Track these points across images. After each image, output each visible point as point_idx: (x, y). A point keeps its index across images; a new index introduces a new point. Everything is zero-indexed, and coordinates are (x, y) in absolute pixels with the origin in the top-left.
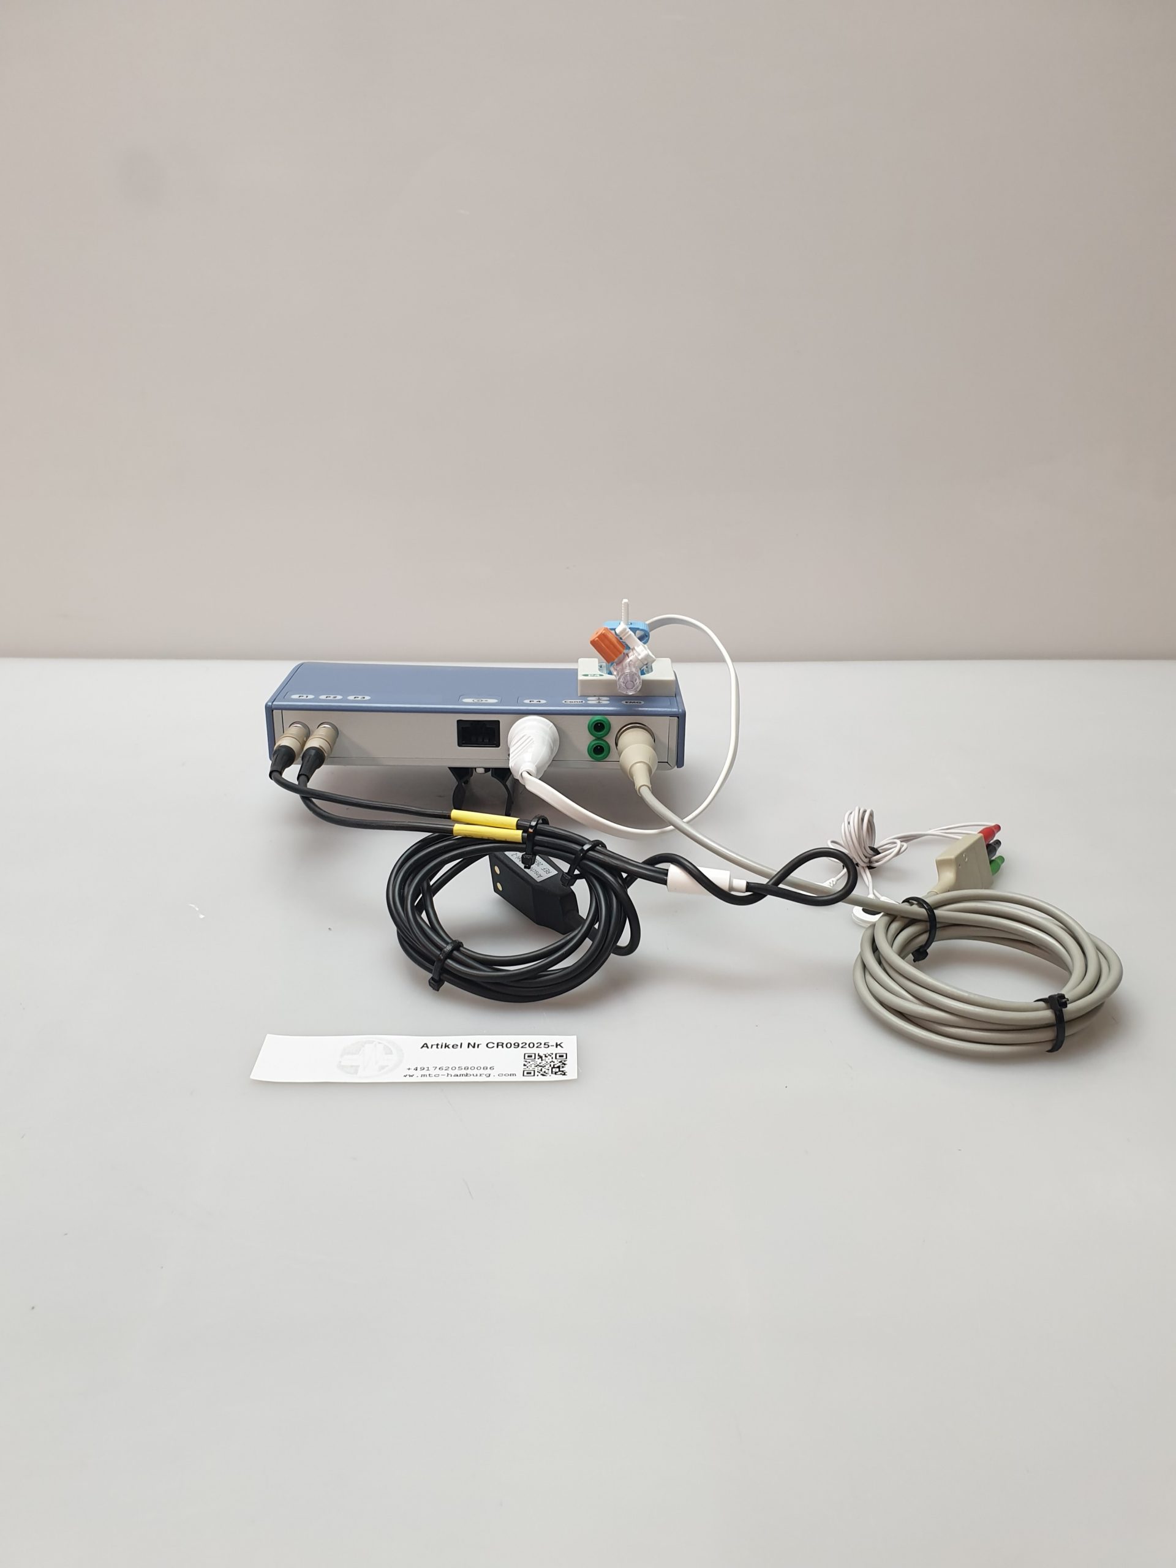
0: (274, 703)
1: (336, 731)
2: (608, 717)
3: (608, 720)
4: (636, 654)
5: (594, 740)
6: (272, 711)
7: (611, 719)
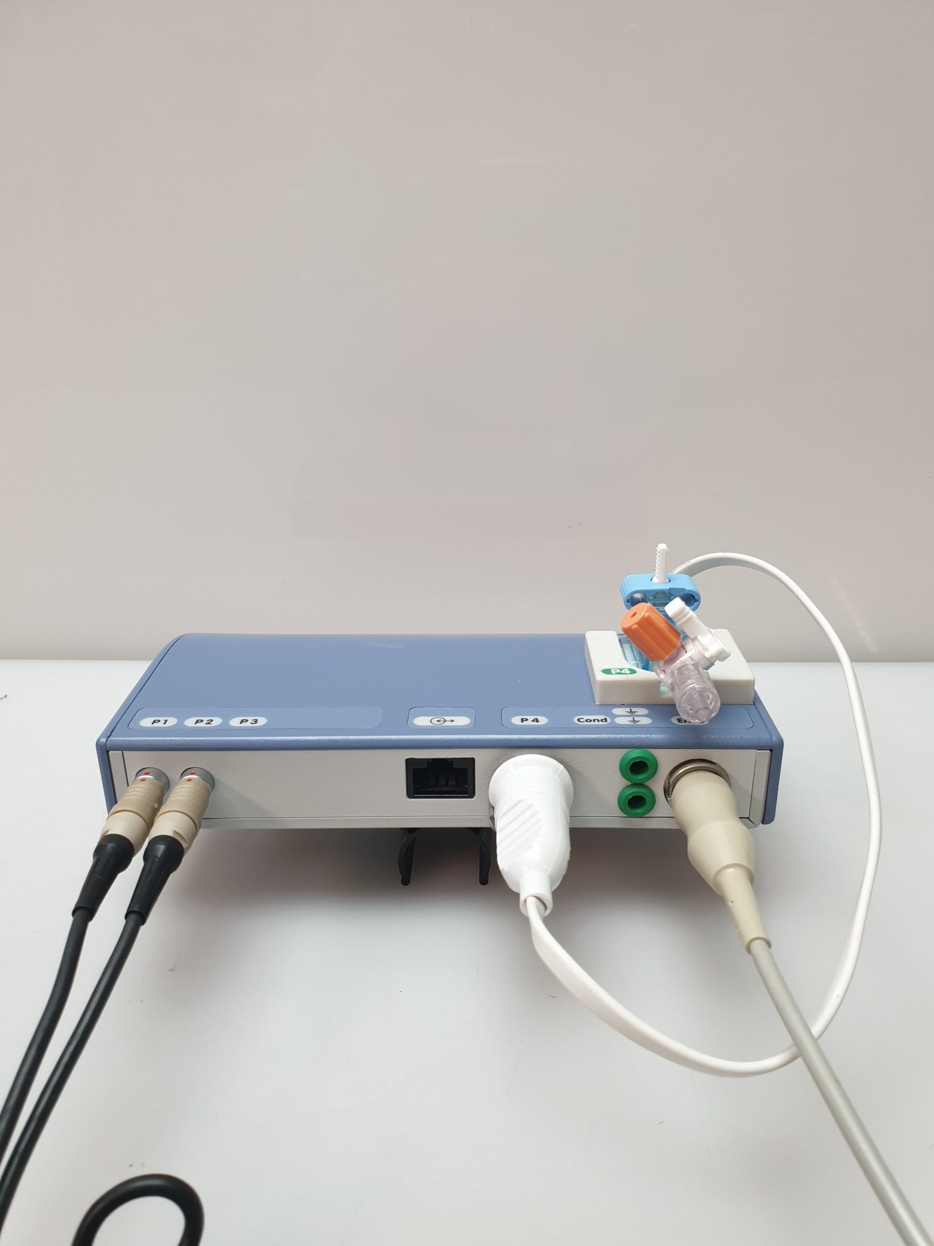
0: (111, 738)
1: (210, 781)
2: (653, 751)
3: (653, 756)
4: (700, 648)
5: (628, 786)
6: (108, 752)
7: (657, 753)
